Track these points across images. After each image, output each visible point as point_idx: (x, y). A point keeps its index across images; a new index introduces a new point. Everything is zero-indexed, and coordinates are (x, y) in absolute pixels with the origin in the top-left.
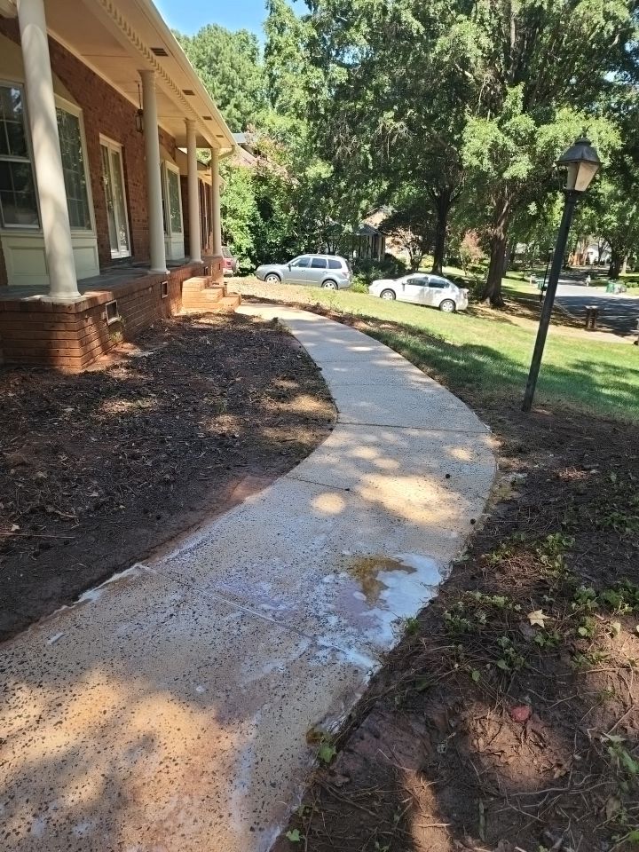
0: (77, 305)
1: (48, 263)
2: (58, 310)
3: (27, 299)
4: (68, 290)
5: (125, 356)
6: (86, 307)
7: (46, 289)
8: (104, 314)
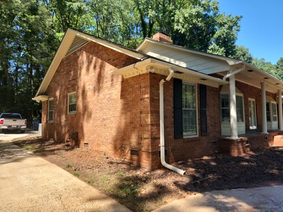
0: (237, 140)
1: (231, 130)
2: (232, 141)
3: (226, 138)
4: (235, 136)
5: (249, 154)
6: (240, 140)
7: (230, 136)
8: (245, 143)
